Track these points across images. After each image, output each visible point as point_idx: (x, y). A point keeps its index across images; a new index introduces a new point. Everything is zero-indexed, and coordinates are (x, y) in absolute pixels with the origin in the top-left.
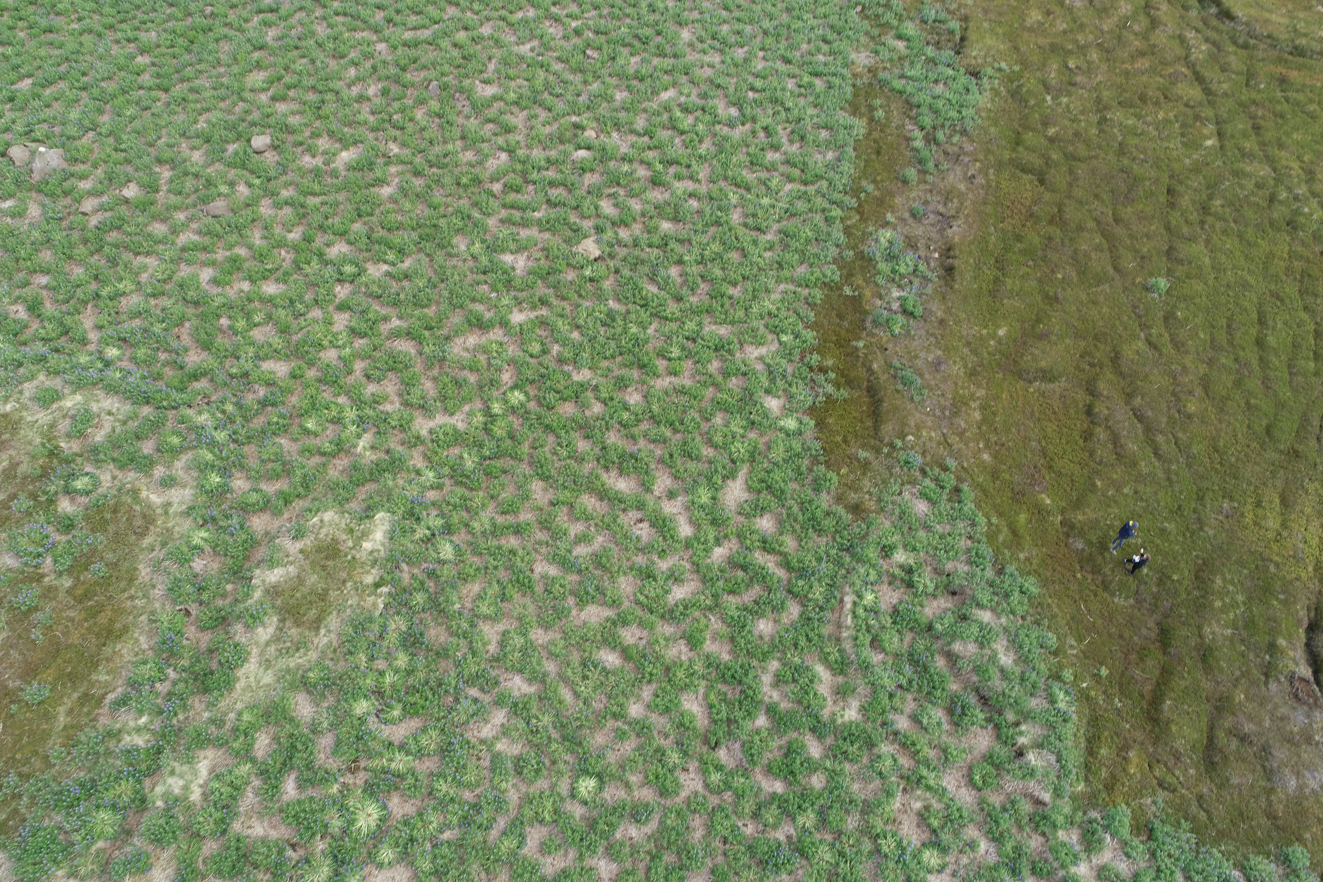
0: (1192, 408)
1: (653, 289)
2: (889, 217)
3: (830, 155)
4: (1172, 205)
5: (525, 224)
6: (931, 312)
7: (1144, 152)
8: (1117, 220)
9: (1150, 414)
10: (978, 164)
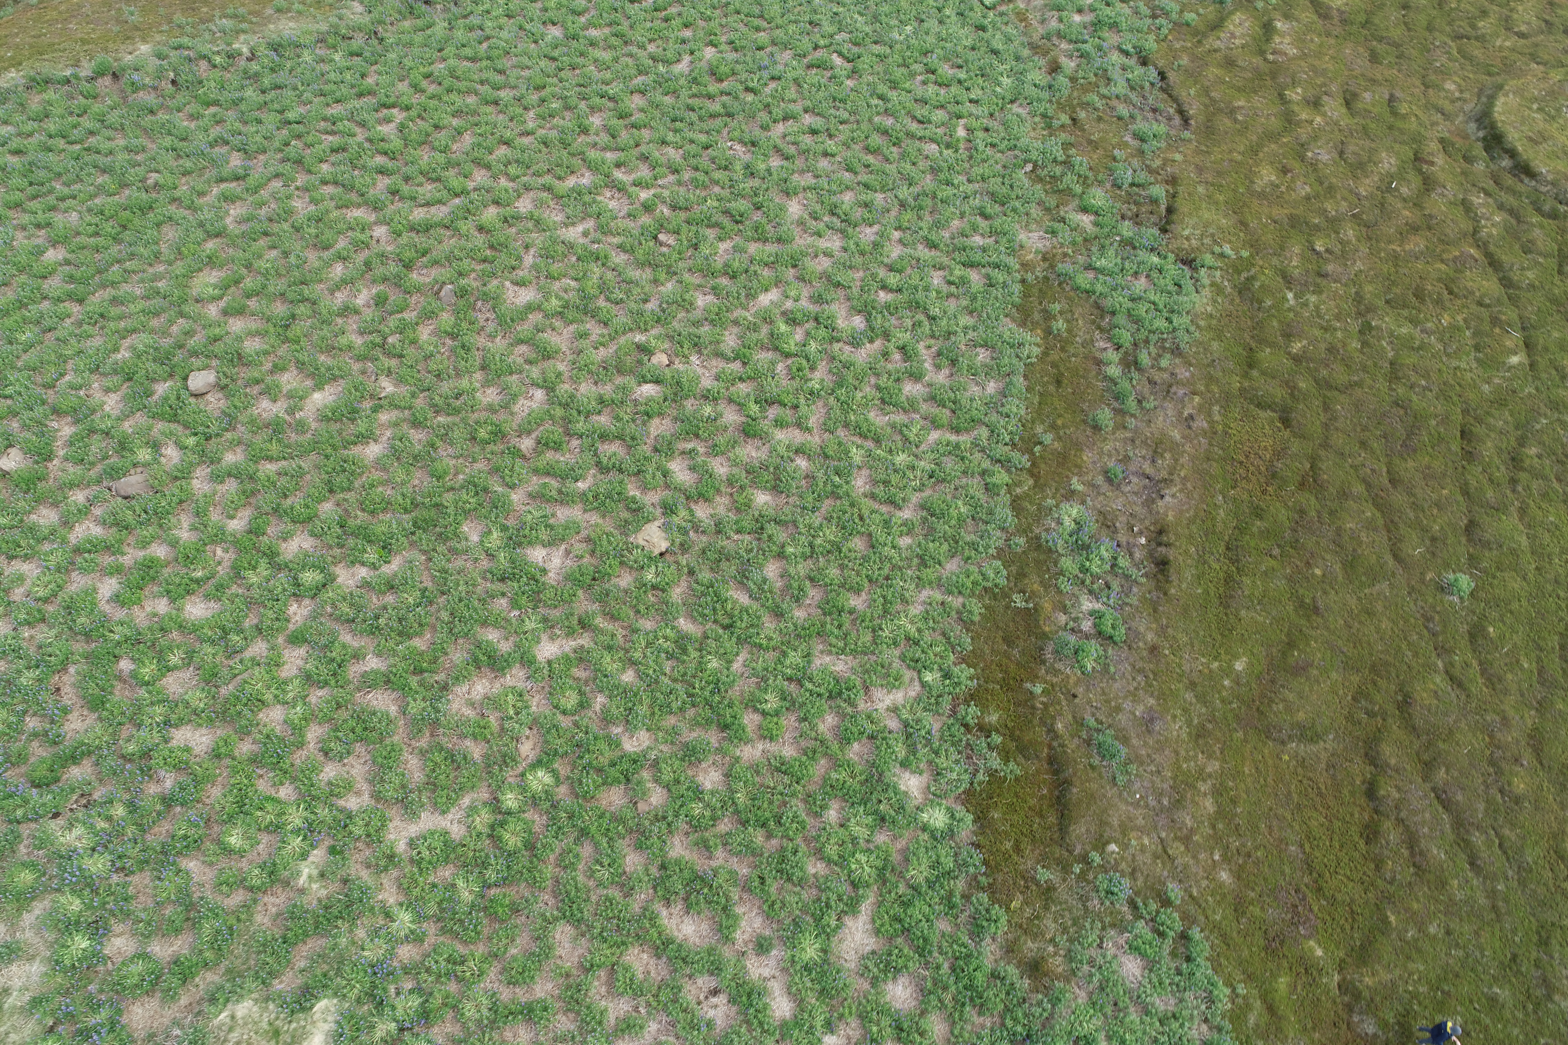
0: (1520, 786)
1: (743, 599)
2: (1076, 484)
3: (992, 387)
4: (1469, 456)
5: (564, 499)
6: (1137, 634)
7: (1426, 376)
8: (1394, 481)
9: (1460, 797)
10: (1197, 399)
